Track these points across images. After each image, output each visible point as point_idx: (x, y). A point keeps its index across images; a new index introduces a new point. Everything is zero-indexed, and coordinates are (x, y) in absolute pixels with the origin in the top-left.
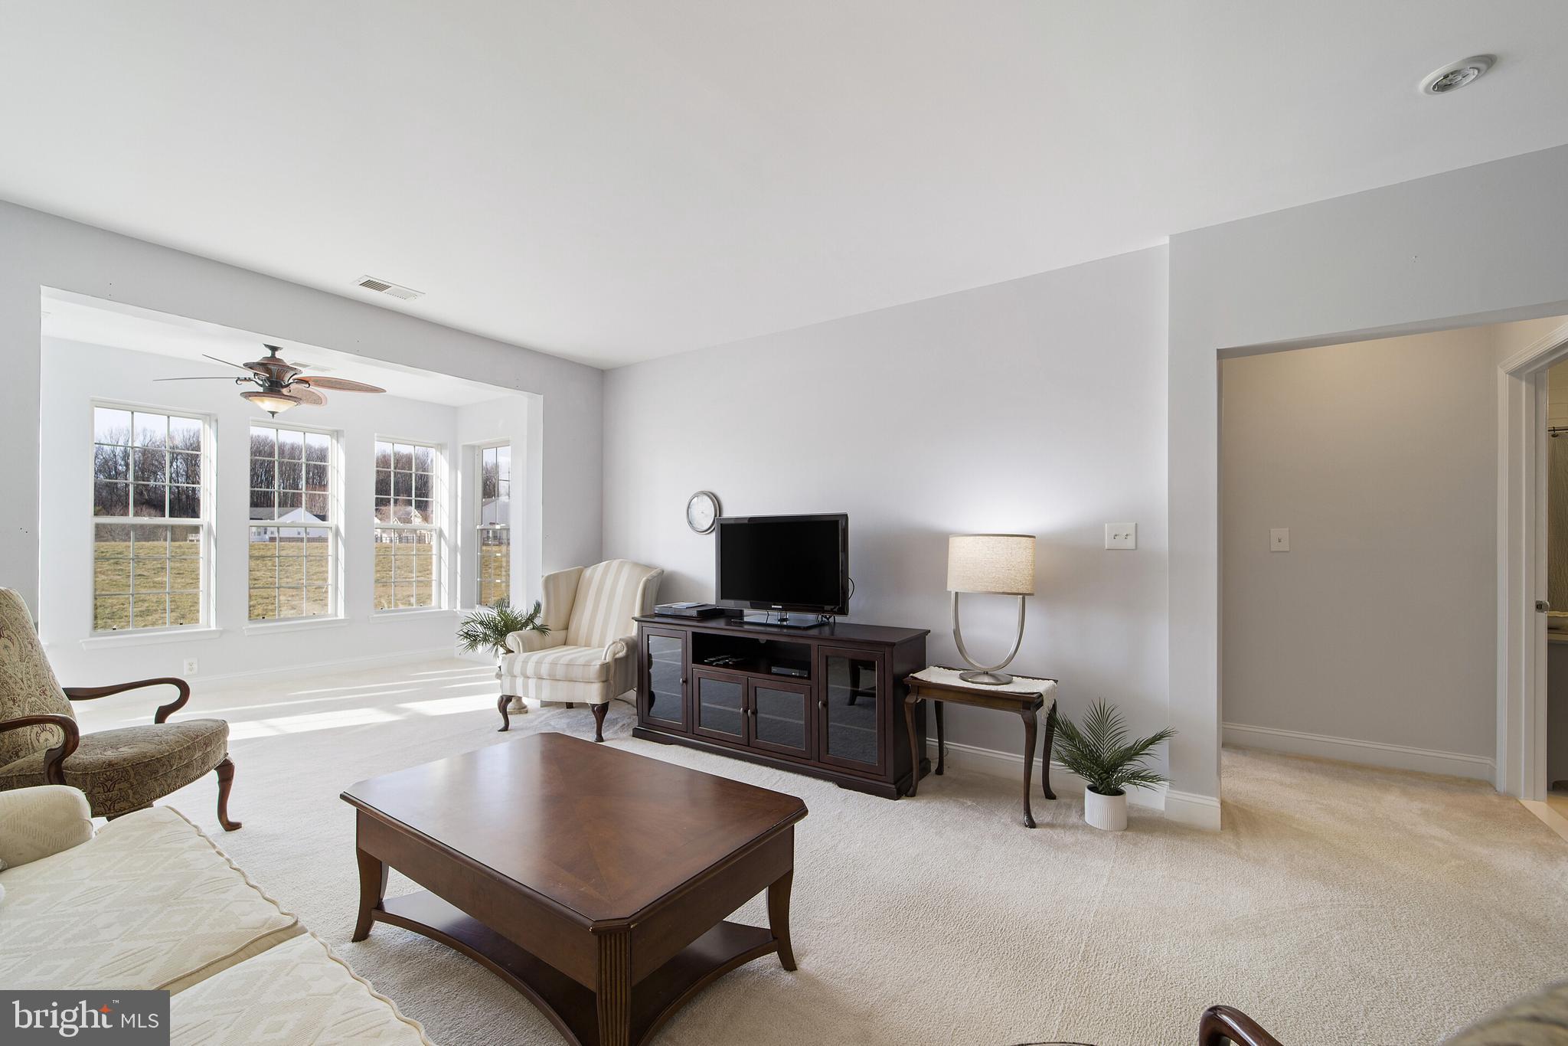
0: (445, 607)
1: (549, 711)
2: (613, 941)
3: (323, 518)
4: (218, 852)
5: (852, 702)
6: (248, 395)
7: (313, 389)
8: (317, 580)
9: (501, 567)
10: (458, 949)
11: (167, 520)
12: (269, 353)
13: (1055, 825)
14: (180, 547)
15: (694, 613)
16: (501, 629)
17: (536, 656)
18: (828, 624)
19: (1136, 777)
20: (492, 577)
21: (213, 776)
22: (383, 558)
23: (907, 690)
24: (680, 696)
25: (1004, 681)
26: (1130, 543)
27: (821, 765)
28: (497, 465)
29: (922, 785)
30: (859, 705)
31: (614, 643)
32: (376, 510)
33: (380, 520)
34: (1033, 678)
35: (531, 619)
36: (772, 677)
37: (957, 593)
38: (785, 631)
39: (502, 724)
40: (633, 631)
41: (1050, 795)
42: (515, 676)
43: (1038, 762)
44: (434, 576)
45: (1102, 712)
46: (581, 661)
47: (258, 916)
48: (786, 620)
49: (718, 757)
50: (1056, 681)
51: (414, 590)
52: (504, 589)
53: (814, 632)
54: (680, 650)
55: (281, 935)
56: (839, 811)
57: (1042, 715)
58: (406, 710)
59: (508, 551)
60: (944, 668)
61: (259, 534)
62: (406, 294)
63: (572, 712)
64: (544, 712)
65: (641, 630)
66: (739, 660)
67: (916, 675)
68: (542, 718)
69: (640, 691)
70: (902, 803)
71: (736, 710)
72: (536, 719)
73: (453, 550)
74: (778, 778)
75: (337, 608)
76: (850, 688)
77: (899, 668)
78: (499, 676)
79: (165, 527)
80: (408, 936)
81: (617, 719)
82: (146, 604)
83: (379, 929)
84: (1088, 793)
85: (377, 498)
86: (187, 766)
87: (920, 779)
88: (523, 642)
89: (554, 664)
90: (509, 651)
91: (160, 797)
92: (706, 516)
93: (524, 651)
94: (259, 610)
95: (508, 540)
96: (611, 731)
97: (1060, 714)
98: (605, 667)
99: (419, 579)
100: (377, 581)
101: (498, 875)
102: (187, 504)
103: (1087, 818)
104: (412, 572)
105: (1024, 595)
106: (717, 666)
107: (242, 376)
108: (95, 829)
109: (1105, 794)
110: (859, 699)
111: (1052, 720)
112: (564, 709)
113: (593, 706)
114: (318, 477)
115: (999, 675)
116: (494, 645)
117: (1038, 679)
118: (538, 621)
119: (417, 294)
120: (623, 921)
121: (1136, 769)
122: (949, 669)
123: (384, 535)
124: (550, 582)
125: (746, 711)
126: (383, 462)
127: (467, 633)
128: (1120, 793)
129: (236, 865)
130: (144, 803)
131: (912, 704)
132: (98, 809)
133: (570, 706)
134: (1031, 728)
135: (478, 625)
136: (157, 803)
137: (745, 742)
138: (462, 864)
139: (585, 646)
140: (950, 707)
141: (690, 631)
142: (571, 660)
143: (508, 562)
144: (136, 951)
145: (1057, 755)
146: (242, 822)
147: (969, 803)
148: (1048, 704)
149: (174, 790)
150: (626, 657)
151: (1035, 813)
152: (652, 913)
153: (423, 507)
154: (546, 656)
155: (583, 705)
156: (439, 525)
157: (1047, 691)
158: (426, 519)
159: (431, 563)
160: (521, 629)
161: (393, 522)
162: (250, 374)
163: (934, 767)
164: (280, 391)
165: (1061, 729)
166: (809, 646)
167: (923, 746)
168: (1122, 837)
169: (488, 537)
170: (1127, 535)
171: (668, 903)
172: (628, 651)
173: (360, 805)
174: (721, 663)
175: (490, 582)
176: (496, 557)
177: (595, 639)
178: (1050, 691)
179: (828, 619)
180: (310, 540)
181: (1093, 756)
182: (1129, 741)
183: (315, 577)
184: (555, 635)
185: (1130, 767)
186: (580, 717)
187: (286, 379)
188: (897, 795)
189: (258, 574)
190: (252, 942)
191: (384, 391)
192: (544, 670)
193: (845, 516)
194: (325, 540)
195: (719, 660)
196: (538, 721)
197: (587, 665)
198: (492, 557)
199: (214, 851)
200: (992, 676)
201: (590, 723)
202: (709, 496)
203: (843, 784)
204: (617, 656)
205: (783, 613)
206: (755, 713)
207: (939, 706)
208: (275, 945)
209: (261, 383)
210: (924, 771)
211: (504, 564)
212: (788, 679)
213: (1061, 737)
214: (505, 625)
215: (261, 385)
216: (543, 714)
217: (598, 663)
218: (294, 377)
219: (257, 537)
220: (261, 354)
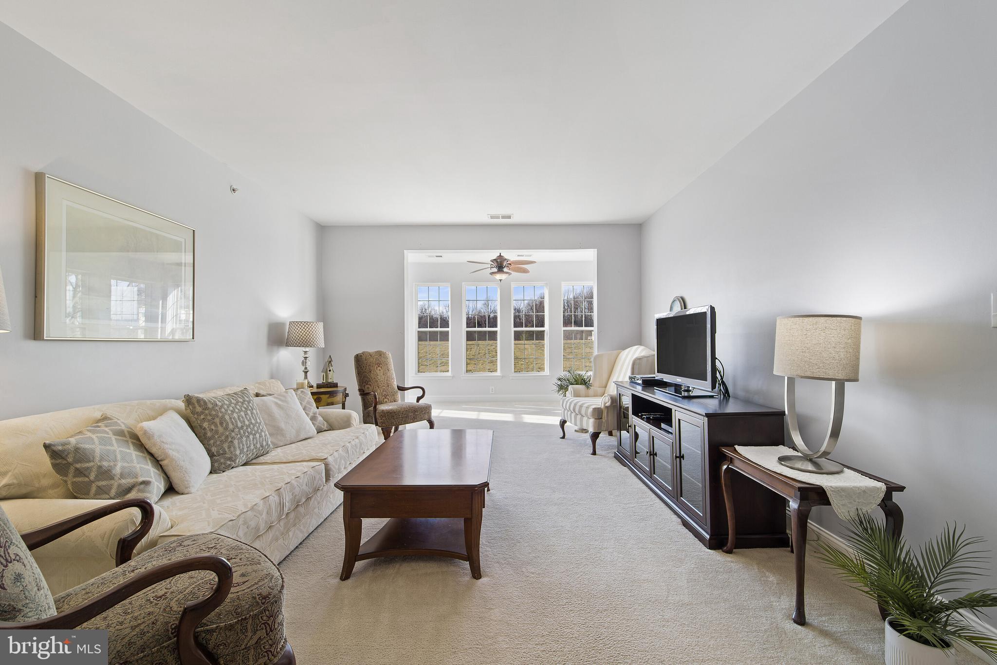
11: (439, 329)
24: (629, 435)
27: (678, 504)
31: (608, 396)
34: (870, 476)
37: (788, 377)
39: (562, 435)
67: (740, 447)
69: (618, 429)
71: (646, 450)
79: (438, 331)
89: (581, 406)
90: (565, 396)
93: (574, 397)
105: (837, 381)
107: (490, 266)
108: (356, 426)
113: (591, 433)
115: (824, 464)
124: (597, 359)
132: (364, 420)
137: (650, 474)
141: (631, 393)
150: (612, 407)
155: (587, 431)
162: (492, 264)
164: (502, 270)
166: (671, 410)
172: (612, 403)
187: (503, 265)
202: (680, 301)
203: (684, 523)
206: (653, 455)
209: (496, 267)
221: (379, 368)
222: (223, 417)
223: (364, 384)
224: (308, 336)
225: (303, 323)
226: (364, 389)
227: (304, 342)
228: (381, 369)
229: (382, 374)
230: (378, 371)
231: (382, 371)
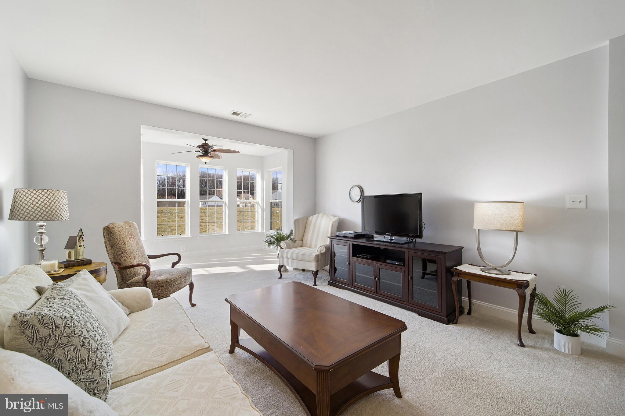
0: (260, 231)
1: (296, 272)
2: (323, 375)
3: (221, 198)
4: (187, 316)
5: (423, 277)
6: (198, 157)
7: (218, 153)
8: (220, 220)
9: (279, 216)
10: (264, 363)
11: (176, 200)
12: (204, 142)
13: (536, 347)
14: (182, 209)
15: (353, 236)
16: (279, 239)
17: (292, 250)
18: (412, 242)
19: (587, 328)
20: (276, 220)
21: (188, 287)
22: (240, 212)
23: (452, 275)
24: (347, 270)
25: (506, 273)
26: (583, 205)
27: (410, 305)
28: (277, 178)
29: (461, 318)
30: (427, 279)
31: (320, 247)
32: (237, 196)
33: (240, 199)
34: (523, 273)
35: (289, 236)
36: (387, 264)
37: (479, 230)
38: (392, 244)
39: (279, 276)
40: (328, 242)
41: (531, 331)
42: (284, 258)
43: (526, 314)
44: (256, 219)
45: (565, 292)
46: (308, 253)
47: (198, 342)
48: (393, 240)
49: (363, 296)
50: (536, 275)
51: (250, 224)
52: (280, 224)
53: (406, 246)
54: (347, 250)
55: (205, 351)
56: (419, 326)
57: (528, 292)
58: (248, 268)
59: (281, 210)
60: (472, 265)
61: (204, 204)
62: (246, 116)
63: (304, 273)
64: (294, 272)
65: (331, 242)
66: (372, 256)
67: (457, 268)
68: (294, 275)
69: (331, 266)
70: (451, 327)
71: (371, 278)
72: (291, 275)
73: (263, 210)
74: (390, 308)
75: (225, 230)
76: (422, 271)
77: (448, 264)
78: (278, 257)
79: (176, 202)
80: (247, 355)
81: (321, 277)
82: (173, 228)
83: (237, 350)
84: (556, 333)
85: (237, 191)
86: (180, 283)
87: (459, 316)
88: (286, 245)
89: (298, 254)
90: (282, 248)
91: (172, 293)
92: (357, 195)
93: (287, 249)
94: (204, 230)
95: (281, 206)
96: (319, 282)
97: (538, 291)
98: (317, 256)
99: (252, 220)
100: (238, 221)
101: (278, 339)
102: (182, 195)
103: (555, 346)
104: (249, 218)
105: (517, 232)
106: (362, 258)
107: (196, 150)
108: (154, 302)
109: (567, 335)
110: (426, 276)
111: (533, 295)
112: (302, 272)
113: (313, 271)
114: (220, 184)
115: (502, 270)
116: (276, 246)
117: (525, 273)
118: (292, 237)
119: (250, 115)
120: (327, 367)
121: (587, 324)
122: (475, 265)
123: (241, 204)
124: (296, 222)
125: (375, 278)
126: (239, 178)
127: (267, 241)
128: (577, 335)
129: (192, 321)
130: (167, 296)
131: (455, 281)
132: (155, 296)
133: (304, 270)
134: (522, 298)
135: (271, 238)
136: (172, 295)
137: (375, 291)
138: (265, 332)
139: (309, 247)
140: (475, 284)
141: (351, 243)
142: (304, 253)
143: (281, 214)
144: (162, 348)
145: (536, 312)
146: (196, 304)
147: (486, 331)
148: (531, 287)
149: (176, 291)
150: (325, 253)
151: (524, 340)
152: (338, 366)
153: (252, 194)
154: (294, 251)
155: (309, 271)
156: (258, 201)
157: (531, 280)
158: (253, 198)
159: (255, 214)
160: (286, 240)
161: (243, 200)
162: (198, 149)
163: (466, 311)
164: (207, 155)
165: (540, 300)
166: (404, 252)
167: (460, 301)
168: (578, 358)
169: (274, 205)
170: (580, 201)
171: (346, 362)
172: (326, 250)
173: (231, 304)
174: (364, 257)
175: (275, 222)
176: (277, 212)
177: (313, 246)
178: (532, 280)
179: (412, 240)
180: (217, 206)
181: (559, 314)
182: (583, 308)
183: (220, 219)
184: (298, 242)
185: (583, 323)
186: (308, 275)
187: (209, 150)
188: (448, 322)
189: (204, 218)
190: (195, 352)
191: (239, 152)
192: (294, 256)
193: (421, 195)
194: (221, 206)
195: (363, 256)
196: (292, 276)
197: (310, 255)
198: (276, 212)
199: (186, 316)
200: (499, 270)
201: (311, 278)
202: (359, 188)
203: (420, 314)
204: (322, 252)
205: (392, 237)
206: (379, 279)
207: (469, 283)
208: (202, 354)
209: (202, 152)
210: (461, 312)
211: (280, 215)
212: (394, 266)
213: (540, 304)
214: (280, 238)
215: (202, 153)
216: (294, 273)
217: (314, 255)
218: (212, 149)
219: (203, 205)
220: (202, 142)
221: (132, 239)
222: (81, 333)
223: (119, 257)
224: (53, 207)
225: (46, 191)
226: (119, 261)
227: (48, 215)
228: (133, 240)
229: (135, 245)
230: (132, 243)
231: (135, 242)
